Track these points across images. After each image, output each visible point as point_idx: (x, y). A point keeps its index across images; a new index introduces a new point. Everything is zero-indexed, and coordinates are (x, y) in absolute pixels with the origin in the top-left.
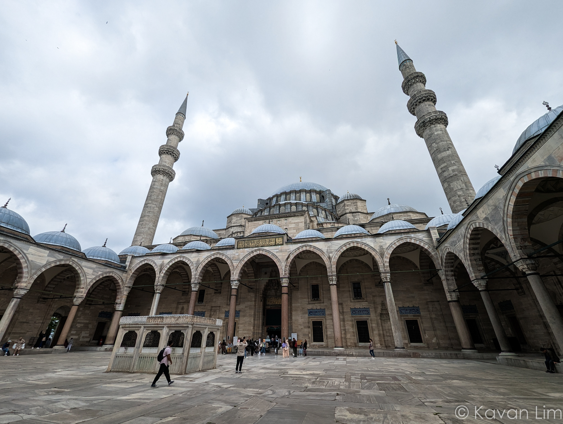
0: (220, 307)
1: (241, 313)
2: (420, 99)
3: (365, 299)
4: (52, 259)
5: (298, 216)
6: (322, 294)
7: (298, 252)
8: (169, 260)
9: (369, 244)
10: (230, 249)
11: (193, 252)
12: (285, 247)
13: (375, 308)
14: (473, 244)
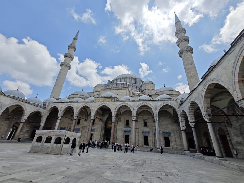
0: (86, 127)
1: (95, 130)
2: (182, 40)
3: (148, 127)
4: (11, 102)
5: (123, 89)
6: (130, 124)
7: (121, 106)
8: (65, 105)
9: (151, 104)
10: (92, 102)
11: (75, 102)
12: (115, 103)
13: (152, 131)
14: (191, 108)
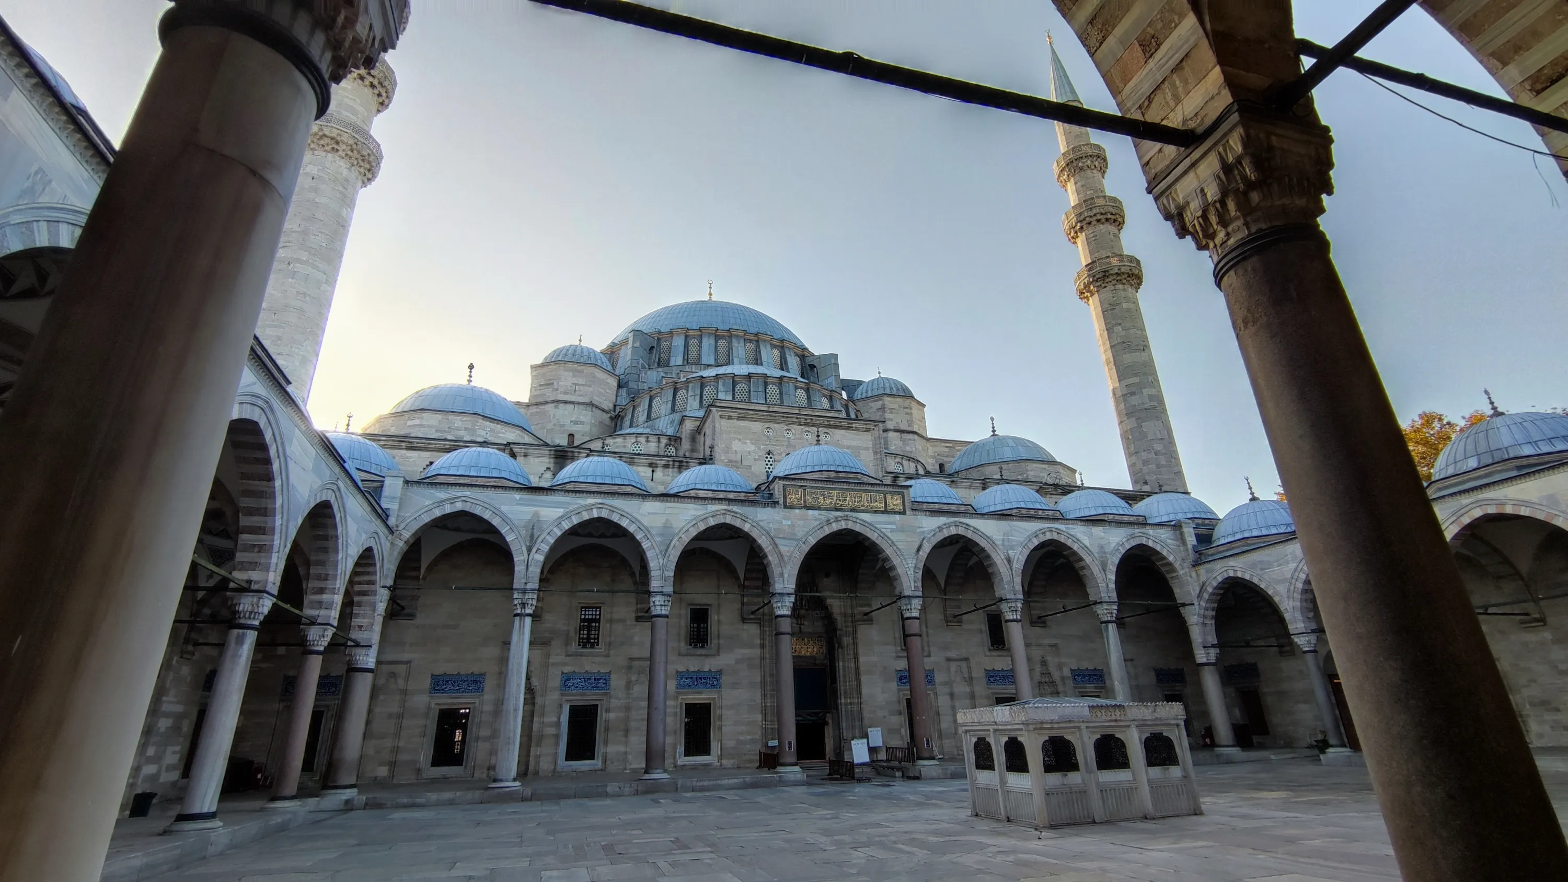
1: (725, 679)
8: (560, 512)
9: (1081, 539)
10: (765, 503)
12: (910, 517)
